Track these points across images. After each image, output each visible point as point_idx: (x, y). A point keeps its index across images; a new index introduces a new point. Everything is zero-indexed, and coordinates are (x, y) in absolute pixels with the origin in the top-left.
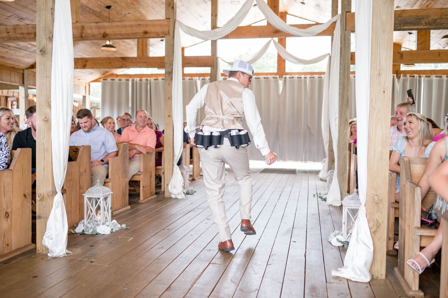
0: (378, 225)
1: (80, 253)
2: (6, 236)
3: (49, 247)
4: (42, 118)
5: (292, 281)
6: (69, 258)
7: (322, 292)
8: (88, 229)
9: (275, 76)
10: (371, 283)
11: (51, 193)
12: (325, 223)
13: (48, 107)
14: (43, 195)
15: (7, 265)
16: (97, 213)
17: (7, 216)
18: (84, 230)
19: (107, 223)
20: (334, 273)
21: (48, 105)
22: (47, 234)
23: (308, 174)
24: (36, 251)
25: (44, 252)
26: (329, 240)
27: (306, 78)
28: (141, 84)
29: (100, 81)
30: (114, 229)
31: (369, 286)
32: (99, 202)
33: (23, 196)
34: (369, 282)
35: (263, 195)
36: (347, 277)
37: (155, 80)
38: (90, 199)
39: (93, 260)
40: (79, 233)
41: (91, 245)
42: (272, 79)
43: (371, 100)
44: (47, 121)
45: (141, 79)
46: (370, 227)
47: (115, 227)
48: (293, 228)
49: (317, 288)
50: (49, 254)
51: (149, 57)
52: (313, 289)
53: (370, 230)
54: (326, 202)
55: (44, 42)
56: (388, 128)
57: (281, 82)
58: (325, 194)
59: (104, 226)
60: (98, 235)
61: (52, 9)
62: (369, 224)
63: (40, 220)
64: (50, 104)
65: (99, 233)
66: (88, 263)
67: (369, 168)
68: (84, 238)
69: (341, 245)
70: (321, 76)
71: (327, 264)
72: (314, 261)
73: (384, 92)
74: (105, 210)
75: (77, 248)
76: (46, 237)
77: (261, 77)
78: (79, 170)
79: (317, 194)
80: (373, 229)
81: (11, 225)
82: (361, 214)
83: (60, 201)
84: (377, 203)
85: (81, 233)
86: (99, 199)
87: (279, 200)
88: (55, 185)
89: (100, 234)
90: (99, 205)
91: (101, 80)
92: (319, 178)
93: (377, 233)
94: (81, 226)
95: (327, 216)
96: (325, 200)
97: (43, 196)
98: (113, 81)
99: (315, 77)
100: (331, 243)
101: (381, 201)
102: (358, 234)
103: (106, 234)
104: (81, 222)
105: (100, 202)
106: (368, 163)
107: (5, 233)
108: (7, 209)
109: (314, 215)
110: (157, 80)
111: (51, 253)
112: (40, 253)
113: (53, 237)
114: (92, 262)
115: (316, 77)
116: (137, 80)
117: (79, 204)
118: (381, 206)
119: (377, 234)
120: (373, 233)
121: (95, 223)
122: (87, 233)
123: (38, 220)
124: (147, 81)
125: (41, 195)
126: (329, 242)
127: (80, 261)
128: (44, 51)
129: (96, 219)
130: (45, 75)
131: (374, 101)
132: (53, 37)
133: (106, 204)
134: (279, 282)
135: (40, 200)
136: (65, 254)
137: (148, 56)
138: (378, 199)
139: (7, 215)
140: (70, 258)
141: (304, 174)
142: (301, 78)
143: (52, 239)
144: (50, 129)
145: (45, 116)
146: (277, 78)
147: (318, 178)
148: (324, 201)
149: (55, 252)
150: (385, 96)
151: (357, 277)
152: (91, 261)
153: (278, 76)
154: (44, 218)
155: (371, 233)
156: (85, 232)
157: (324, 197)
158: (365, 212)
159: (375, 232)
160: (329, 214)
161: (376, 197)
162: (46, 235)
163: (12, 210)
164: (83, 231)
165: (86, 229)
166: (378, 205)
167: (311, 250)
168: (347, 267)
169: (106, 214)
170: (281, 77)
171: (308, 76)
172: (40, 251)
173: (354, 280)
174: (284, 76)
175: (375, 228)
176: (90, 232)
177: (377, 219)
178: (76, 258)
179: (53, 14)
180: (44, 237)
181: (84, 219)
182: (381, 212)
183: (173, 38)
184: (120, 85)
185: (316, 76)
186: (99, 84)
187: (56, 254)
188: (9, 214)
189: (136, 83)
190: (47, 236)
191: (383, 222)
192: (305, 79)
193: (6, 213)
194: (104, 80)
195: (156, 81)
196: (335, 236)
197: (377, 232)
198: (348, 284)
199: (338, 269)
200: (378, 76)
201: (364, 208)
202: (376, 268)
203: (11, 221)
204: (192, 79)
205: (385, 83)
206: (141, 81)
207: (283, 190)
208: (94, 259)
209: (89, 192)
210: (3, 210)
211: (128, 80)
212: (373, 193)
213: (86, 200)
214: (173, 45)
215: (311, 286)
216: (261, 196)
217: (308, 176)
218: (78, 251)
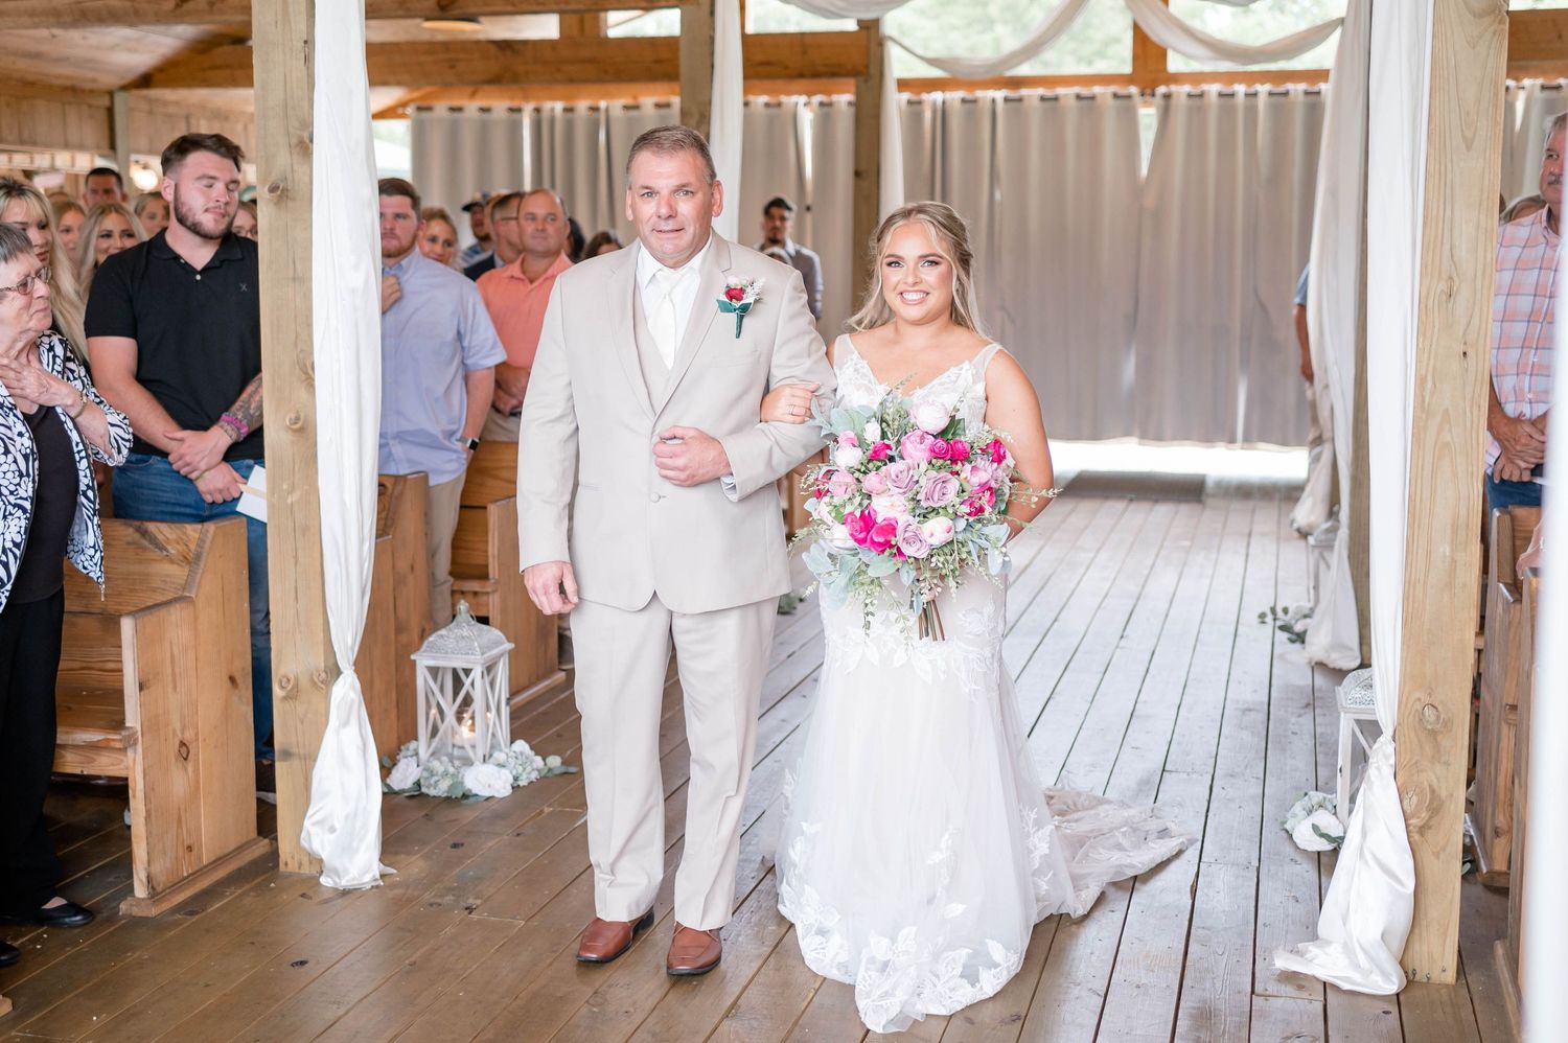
0: (1435, 807)
1: (423, 875)
2: (183, 819)
3: (324, 856)
4: (284, 420)
5: (1138, 987)
6: (391, 894)
7: (1232, 1030)
8: (435, 778)
9: (1121, 90)
10: (1401, 998)
11: (323, 675)
12: (1284, 750)
13: (302, 382)
14: (297, 679)
15: (197, 917)
16: (460, 719)
17: (185, 756)
18: (422, 781)
19: (499, 756)
20: (1283, 962)
21: (303, 377)
22: (315, 813)
23: (1250, 504)
24: (277, 865)
25: (306, 870)
26: (1288, 826)
27: (1255, 95)
28: (569, 127)
29: (403, 116)
30: (524, 777)
31: (1394, 1009)
32: (467, 682)
33: (228, 681)
34: (1398, 995)
35: (1063, 614)
36: (1323, 974)
37: (627, 108)
38: (434, 671)
39: (471, 901)
40: (404, 791)
41: (456, 840)
42: (1111, 101)
43: (1421, 382)
44: (301, 430)
45: (569, 105)
46: (1408, 811)
47: (524, 769)
48: (1164, 770)
49: (1217, 1012)
50: (323, 880)
51: (607, 38)
52: (1205, 1017)
53: (1406, 820)
54: (1304, 648)
55: (283, 159)
56: (1475, 480)
57: (1148, 116)
58: (1305, 616)
59: (490, 768)
60: (472, 800)
61: (306, 42)
62: (1405, 803)
63: (288, 763)
64: (311, 372)
65: (474, 792)
66: (458, 914)
67: (1407, 612)
68: (423, 813)
69: (1326, 846)
70: (1315, 89)
71: (1264, 925)
72: (1224, 911)
73: (1465, 354)
74: (488, 709)
75: (409, 853)
76: (314, 824)
77: (1066, 95)
78: (394, 567)
79: (1273, 610)
80: (1418, 818)
81: (198, 782)
82: (1378, 768)
83: (353, 701)
84: (1433, 733)
85: (409, 790)
86: (467, 672)
87: (1122, 637)
88: (336, 649)
89: (476, 795)
90: (468, 694)
91: (410, 110)
92: (1296, 525)
93: (1430, 831)
94: (408, 765)
95: (1300, 716)
96: (1300, 638)
97: (296, 685)
98: (456, 115)
99: (1292, 93)
100: (1291, 836)
101: (1447, 724)
102: (1364, 834)
103: (496, 795)
104: (408, 749)
105: (472, 684)
106: (1406, 598)
107: (179, 809)
108: (183, 733)
109: (1250, 710)
110: (636, 107)
111: (334, 877)
112: (291, 875)
113: (338, 826)
114: (470, 909)
115: (1296, 91)
116: (553, 110)
117: (397, 686)
118: (1446, 742)
119: (1429, 835)
120: (1418, 833)
121: (456, 752)
122: (432, 792)
123: (282, 763)
124: (594, 114)
125: (289, 680)
126: (1285, 835)
127: (431, 905)
128: (285, 190)
129: (457, 741)
130: (291, 274)
131: (1429, 384)
132: (311, 141)
133: (492, 684)
134: (1095, 992)
135: (285, 698)
136: (376, 880)
137: (602, 35)
138: (1438, 718)
139: (184, 750)
140: (396, 891)
141: (1236, 505)
142: (1232, 95)
143: (332, 830)
144: (311, 459)
145: (293, 416)
146: (1129, 97)
147: (1292, 522)
148: (1297, 646)
149: (346, 871)
150: (1467, 370)
151: (1357, 977)
152: (465, 905)
153: (1134, 90)
154: (300, 758)
155: (1408, 833)
156: (424, 790)
157: (1298, 628)
158: (1392, 761)
159: (1422, 830)
160: (1308, 705)
161: (1429, 713)
162: (312, 815)
163: (197, 734)
164: (418, 784)
165: (426, 779)
166: (1435, 739)
167: (1219, 866)
168: (1328, 943)
169: (494, 723)
170: (1148, 91)
171: (1263, 89)
172: (290, 866)
173: (1346, 986)
174: (1162, 90)
175: (1424, 815)
176: (441, 789)
177: (1430, 786)
178: (416, 893)
179: (308, 59)
180: (307, 823)
181: (416, 739)
182: (1447, 764)
183: (712, 13)
184: (484, 130)
185: (1297, 88)
186: (400, 128)
187: (348, 881)
188: (190, 747)
189: (552, 121)
190: (317, 818)
191: (1452, 795)
192: (1252, 99)
193: (182, 744)
194: (420, 109)
195: (634, 113)
196: (1310, 812)
197: (1430, 828)
198: (1325, 999)
199: (1301, 945)
200: (1444, 298)
201: (1390, 748)
202: (1425, 948)
203: (196, 770)
204: (779, 105)
205: (1468, 325)
206: (569, 115)
207: (1143, 587)
208: (477, 898)
209: (431, 647)
210: (171, 736)
211: (519, 110)
212: (1419, 700)
213: (422, 678)
214: (712, 39)
215: (1199, 1008)
216: (1056, 620)
217: (1253, 512)
218: (416, 865)
